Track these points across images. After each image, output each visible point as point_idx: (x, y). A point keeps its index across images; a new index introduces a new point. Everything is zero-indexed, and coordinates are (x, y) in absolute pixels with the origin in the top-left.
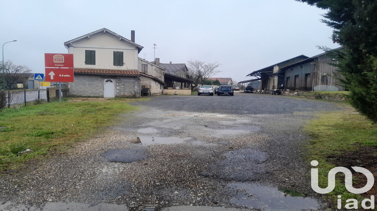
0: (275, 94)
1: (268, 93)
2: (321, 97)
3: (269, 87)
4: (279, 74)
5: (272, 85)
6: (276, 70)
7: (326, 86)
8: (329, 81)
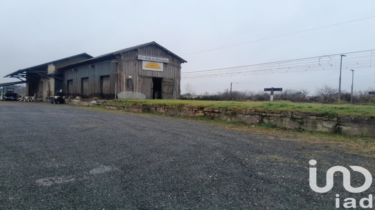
0: (56, 103)
1: (41, 101)
2: (149, 109)
3: (42, 92)
4: (55, 75)
5: (47, 89)
6: (51, 70)
7: (131, 92)
8: (135, 86)
